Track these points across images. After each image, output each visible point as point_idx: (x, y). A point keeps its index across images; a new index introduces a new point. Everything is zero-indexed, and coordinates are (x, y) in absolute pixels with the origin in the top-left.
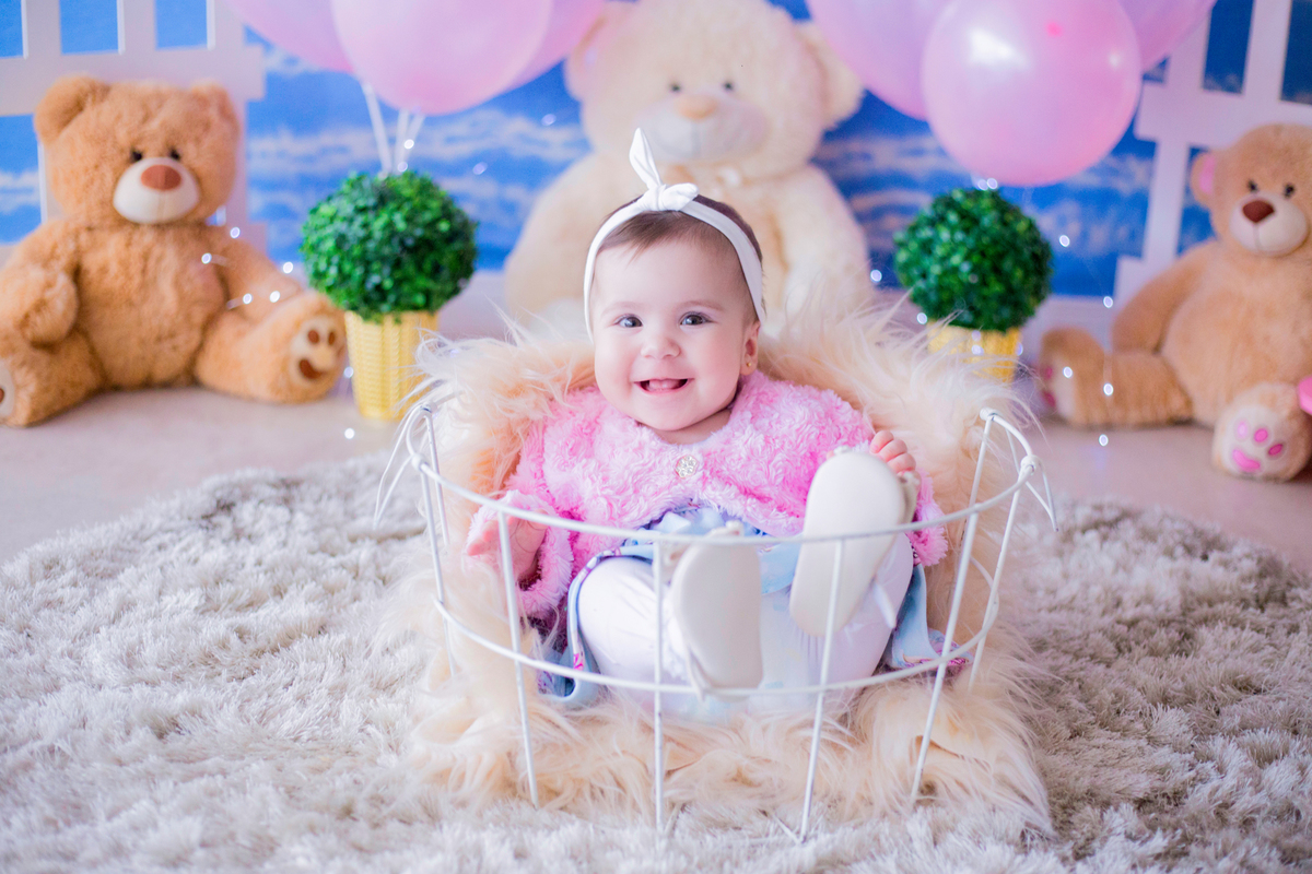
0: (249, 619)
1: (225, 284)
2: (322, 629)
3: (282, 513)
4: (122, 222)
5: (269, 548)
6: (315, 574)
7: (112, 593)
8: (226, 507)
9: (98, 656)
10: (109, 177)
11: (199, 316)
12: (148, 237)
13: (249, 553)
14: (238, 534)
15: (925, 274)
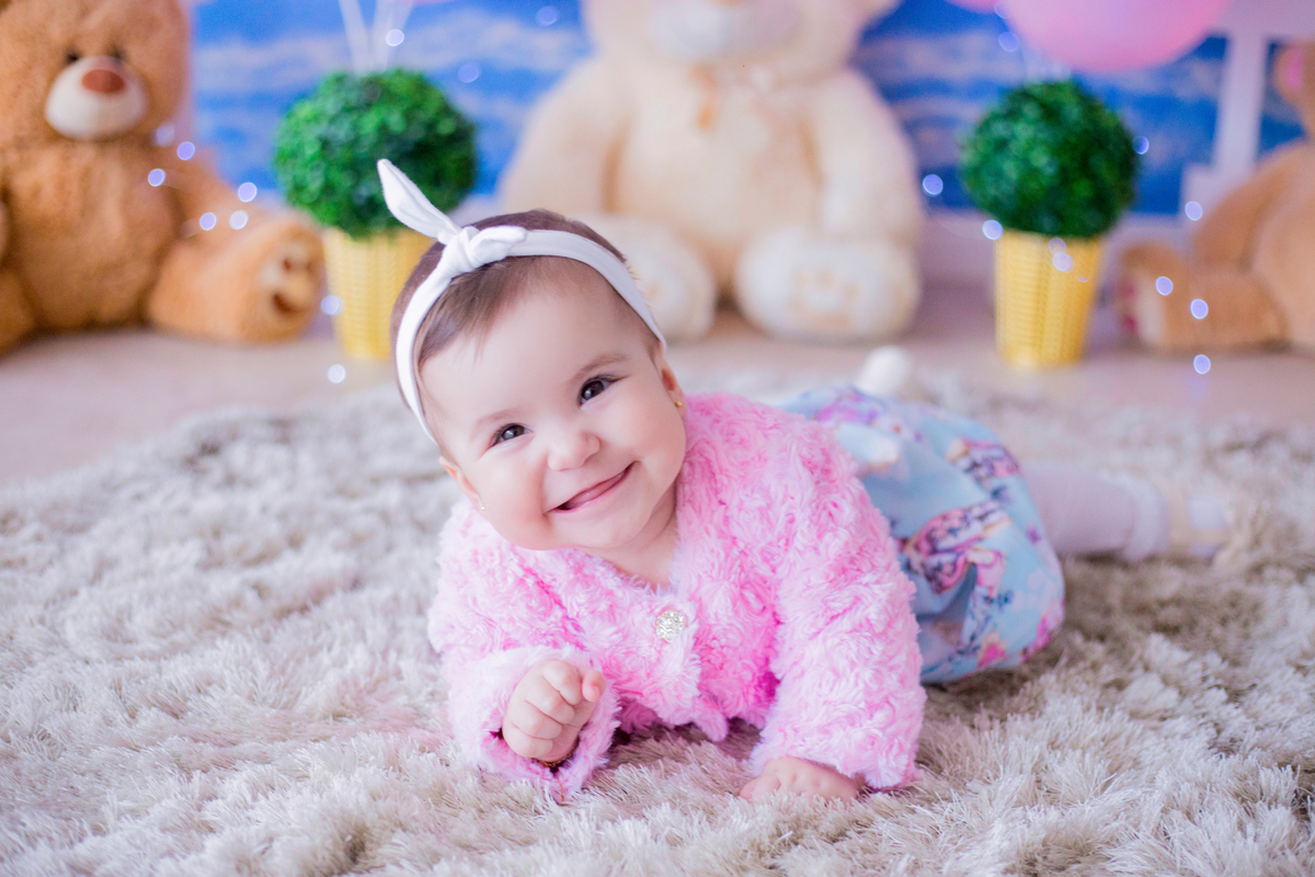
0: (264, 573)
1: (179, 208)
2: (356, 584)
3: (280, 454)
4: (55, 137)
5: (272, 492)
6: (337, 520)
7: (85, 550)
8: (210, 449)
9: (80, 622)
10: (41, 82)
11: (150, 243)
12: (86, 155)
13: (251, 501)
14: (230, 480)
15: (999, 175)
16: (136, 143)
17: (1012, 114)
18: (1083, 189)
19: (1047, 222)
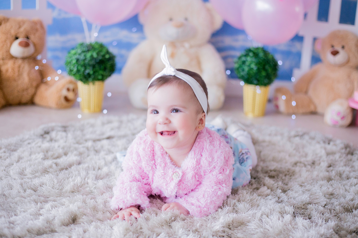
0: (58, 161)
1: (42, 75)
2: (79, 163)
3: (64, 134)
4: (12, 57)
5: (61, 143)
6: (76, 149)
7: (16, 155)
8: (47, 133)
9: (14, 171)
10: (9, 44)
11: (35, 84)
12: (20, 62)
13: (56, 145)
14: (51, 140)
15: (243, 70)
16: (32, 59)
17: (246, 55)
18: (264, 74)
19: (255, 82)
